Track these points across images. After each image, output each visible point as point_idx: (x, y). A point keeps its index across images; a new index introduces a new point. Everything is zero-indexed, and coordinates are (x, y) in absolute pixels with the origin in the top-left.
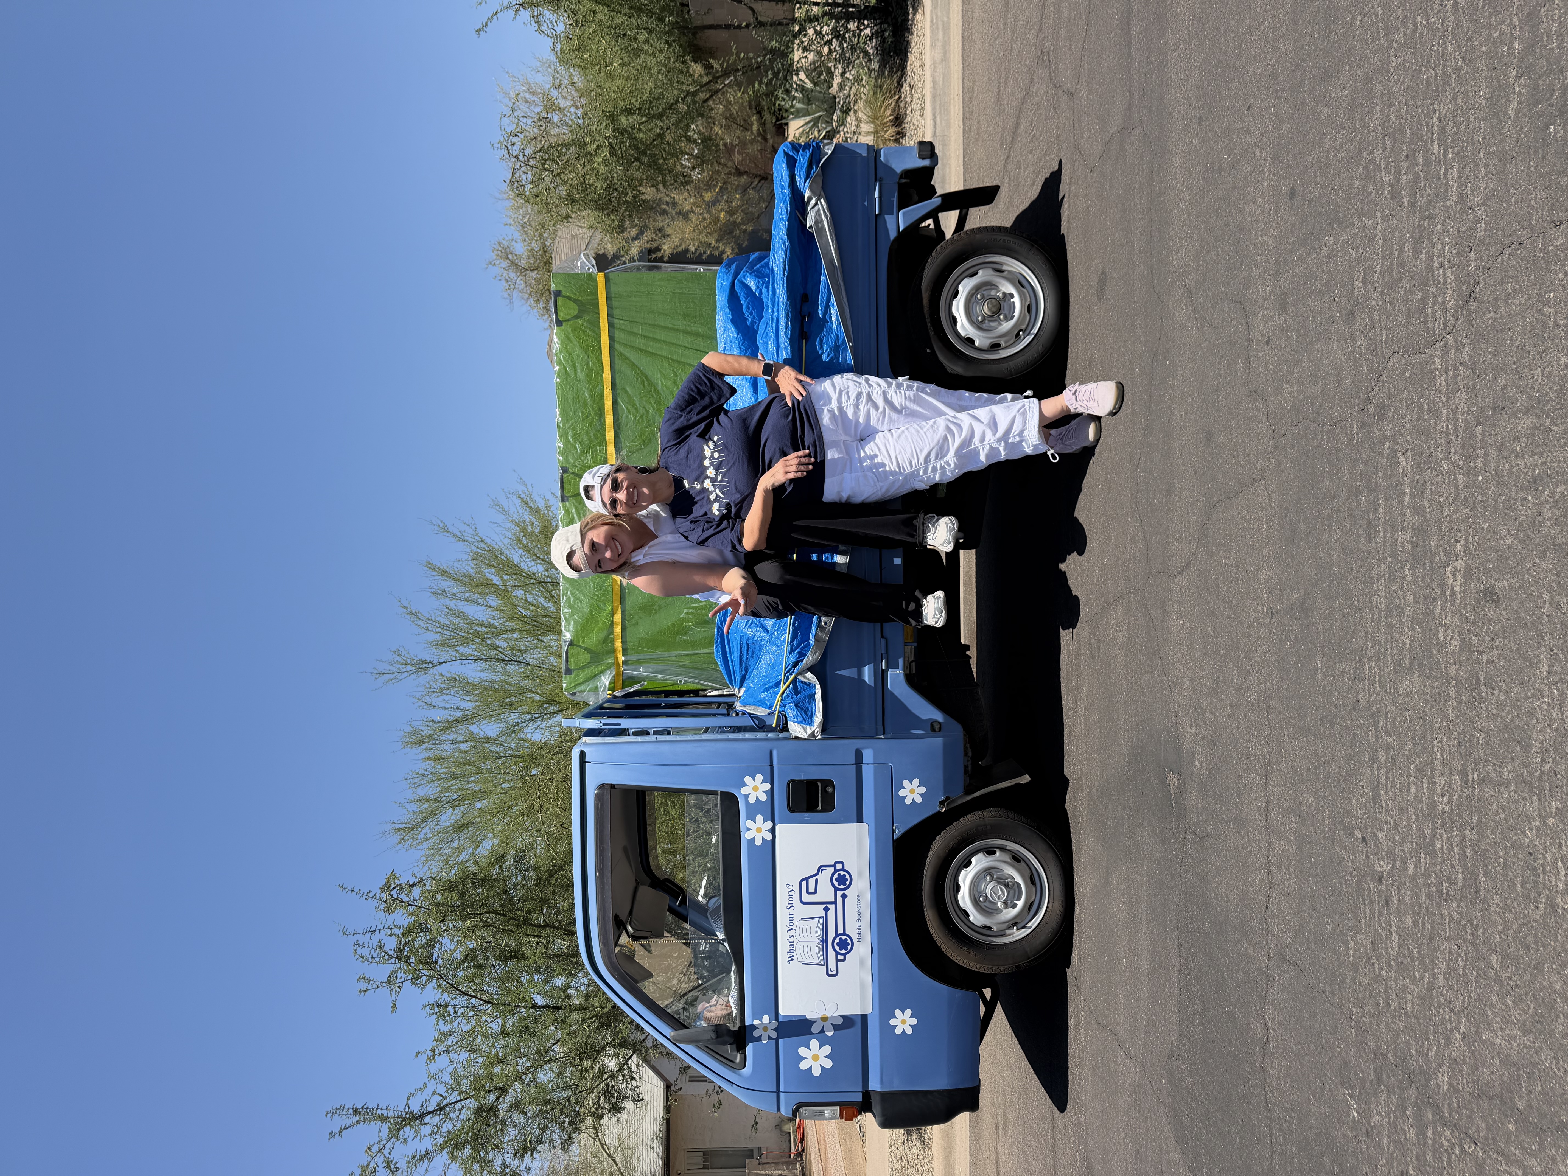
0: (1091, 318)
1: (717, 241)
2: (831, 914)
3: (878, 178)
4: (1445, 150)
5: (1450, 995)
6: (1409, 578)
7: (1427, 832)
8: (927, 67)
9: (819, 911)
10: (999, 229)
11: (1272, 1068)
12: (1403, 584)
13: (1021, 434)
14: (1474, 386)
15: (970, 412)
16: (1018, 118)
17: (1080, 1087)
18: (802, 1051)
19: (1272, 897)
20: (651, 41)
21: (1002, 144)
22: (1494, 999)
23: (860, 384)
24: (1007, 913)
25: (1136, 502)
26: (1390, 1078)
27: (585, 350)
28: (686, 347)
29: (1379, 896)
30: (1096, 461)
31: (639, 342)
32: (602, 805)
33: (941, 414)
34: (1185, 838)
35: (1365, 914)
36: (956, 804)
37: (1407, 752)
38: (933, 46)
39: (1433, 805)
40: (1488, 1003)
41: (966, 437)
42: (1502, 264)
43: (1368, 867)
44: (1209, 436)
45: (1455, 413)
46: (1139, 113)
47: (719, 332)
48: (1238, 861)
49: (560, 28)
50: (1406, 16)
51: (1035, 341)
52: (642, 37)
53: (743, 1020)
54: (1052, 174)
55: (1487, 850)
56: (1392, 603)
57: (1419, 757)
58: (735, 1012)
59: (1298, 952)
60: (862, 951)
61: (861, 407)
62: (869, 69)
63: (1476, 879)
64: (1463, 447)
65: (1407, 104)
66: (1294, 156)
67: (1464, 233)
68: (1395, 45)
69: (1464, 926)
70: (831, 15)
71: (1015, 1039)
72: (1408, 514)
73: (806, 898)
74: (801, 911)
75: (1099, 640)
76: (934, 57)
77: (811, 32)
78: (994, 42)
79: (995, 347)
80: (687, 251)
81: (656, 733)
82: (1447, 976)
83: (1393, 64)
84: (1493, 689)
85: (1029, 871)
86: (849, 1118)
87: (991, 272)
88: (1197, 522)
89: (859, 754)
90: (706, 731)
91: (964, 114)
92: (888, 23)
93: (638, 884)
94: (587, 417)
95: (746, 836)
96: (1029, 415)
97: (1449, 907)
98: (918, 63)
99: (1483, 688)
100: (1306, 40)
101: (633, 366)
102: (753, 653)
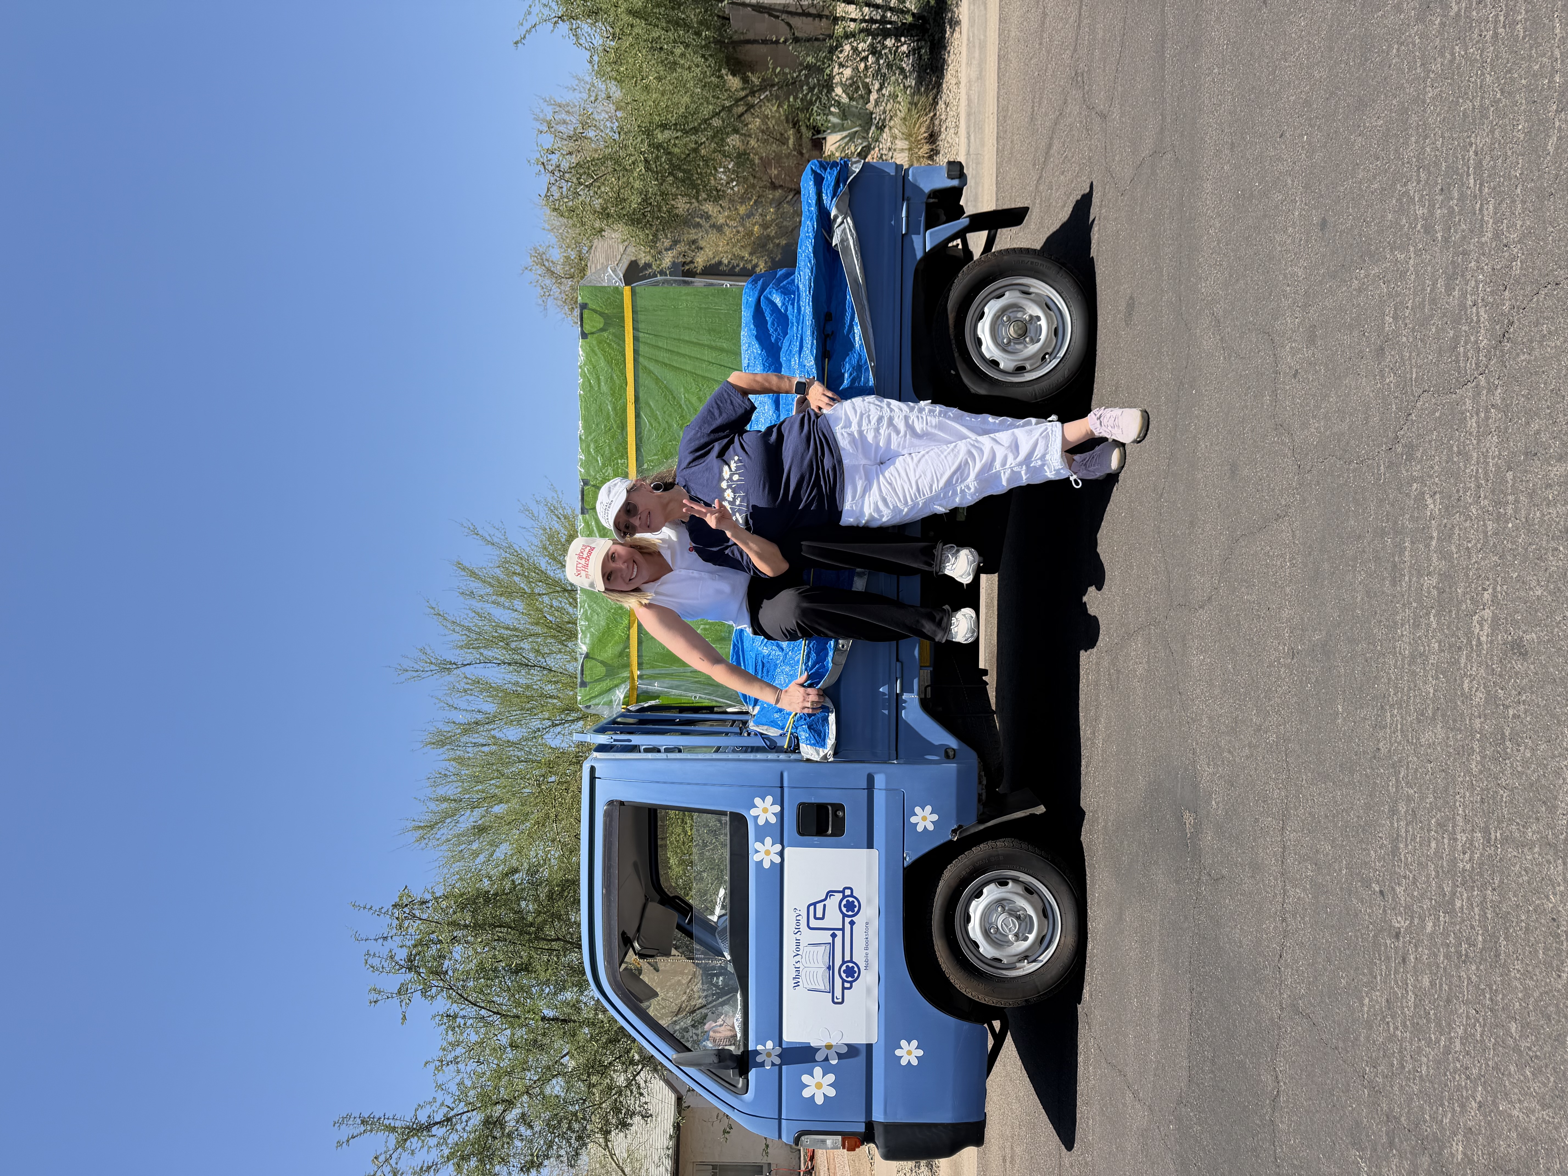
0: (1118, 342)
1: (751, 254)
2: (838, 940)
3: (906, 197)
4: (1481, 185)
5: (1467, 1061)
6: (1434, 625)
7: (1447, 889)
8: (962, 85)
9: (826, 937)
10: (1028, 251)
11: (1282, 1122)
12: (1427, 631)
13: (1043, 457)
14: (1506, 428)
15: (992, 435)
16: (1051, 138)
17: (1087, 1126)
18: (805, 1078)
19: (1285, 946)
20: (688, 55)
21: (1034, 165)
22: (1512, 1068)
23: (881, 407)
24: (1018, 946)
25: (1159, 533)
26: (1402, 1142)
27: (609, 363)
28: (710, 362)
29: (1396, 953)
30: (1120, 488)
31: (663, 356)
32: (611, 821)
33: (964, 437)
34: (1199, 879)
35: (1381, 970)
36: (968, 833)
37: (1428, 806)
38: (969, 64)
39: (1453, 862)
40: (1506, 1073)
41: (987, 460)
42: (1538, 304)
43: (1385, 921)
44: (1234, 470)
45: (1486, 457)
46: (1171, 137)
47: (744, 348)
48: (1253, 907)
49: (598, 41)
50: (1444, 46)
51: (1061, 365)
52: (678, 51)
53: (746, 1044)
54: (1083, 196)
55: (1509, 913)
56: (1416, 650)
57: (1440, 811)
58: (739, 1035)
59: (1312, 1005)
60: (869, 979)
61: (882, 431)
62: (904, 86)
63: (1496, 942)
64: (1493, 492)
65: (1443, 137)
66: (1327, 186)
67: (1498, 270)
68: (1432, 76)
69: (1483, 990)
70: (868, 32)
71: (1024, 1072)
72: (1435, 559)
73: (814, 923)
74: (807, 936)
75: (1118, 671)
76: (969, 75)
77: (847, 48)
78: (1029, 61)
79: (1020, 369)
80: (720, 263)
81: (667, 750)
82: (1464, 1040)
83: (1430, 95)
84: (1519, 746)
85: (1041, 904)
86: (851, 1149)
87: (1018, 294)
88: (1220, 555)
89: (870, 779)
90: (718, 750)
91: (998, 133)
92: (925, 40)
93: (647, 900)
94: (610, 429)
95: (754, 858)
96: (1052, 438)
97: (1468, 970)
98: (954, 81)
99: (1508, 743)
100: (1341, 68)
101: (657, 380)
102: (768, 672)
